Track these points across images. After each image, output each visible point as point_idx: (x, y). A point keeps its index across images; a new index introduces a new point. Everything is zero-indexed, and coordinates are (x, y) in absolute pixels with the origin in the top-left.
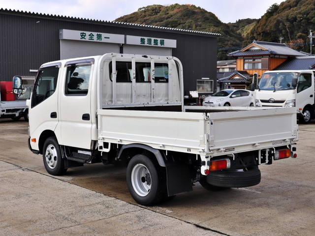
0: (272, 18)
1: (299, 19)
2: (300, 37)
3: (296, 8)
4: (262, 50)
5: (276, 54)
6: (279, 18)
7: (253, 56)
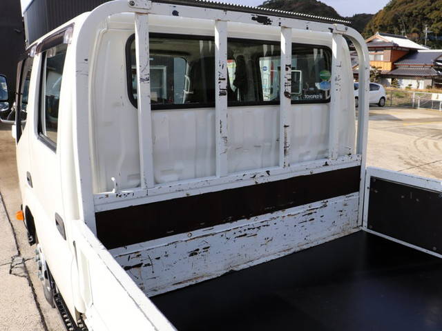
0: (390, 12)
1: (414, 15)
2: (414, 32)
3: (412, 4)
4: (384, 42)
5: (398, 47)
6: (396, 13)
7: (375, 48)
